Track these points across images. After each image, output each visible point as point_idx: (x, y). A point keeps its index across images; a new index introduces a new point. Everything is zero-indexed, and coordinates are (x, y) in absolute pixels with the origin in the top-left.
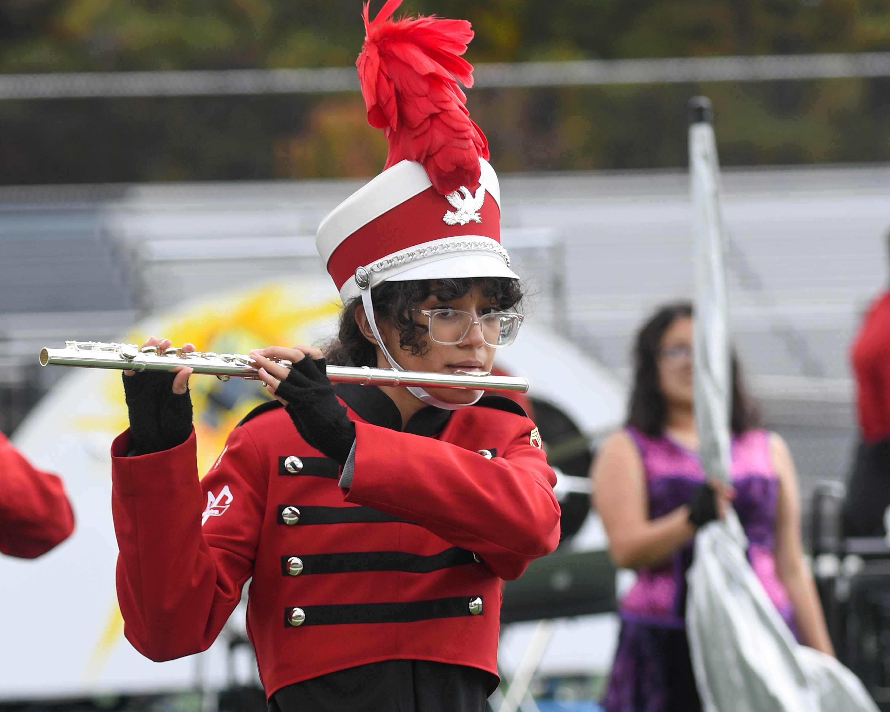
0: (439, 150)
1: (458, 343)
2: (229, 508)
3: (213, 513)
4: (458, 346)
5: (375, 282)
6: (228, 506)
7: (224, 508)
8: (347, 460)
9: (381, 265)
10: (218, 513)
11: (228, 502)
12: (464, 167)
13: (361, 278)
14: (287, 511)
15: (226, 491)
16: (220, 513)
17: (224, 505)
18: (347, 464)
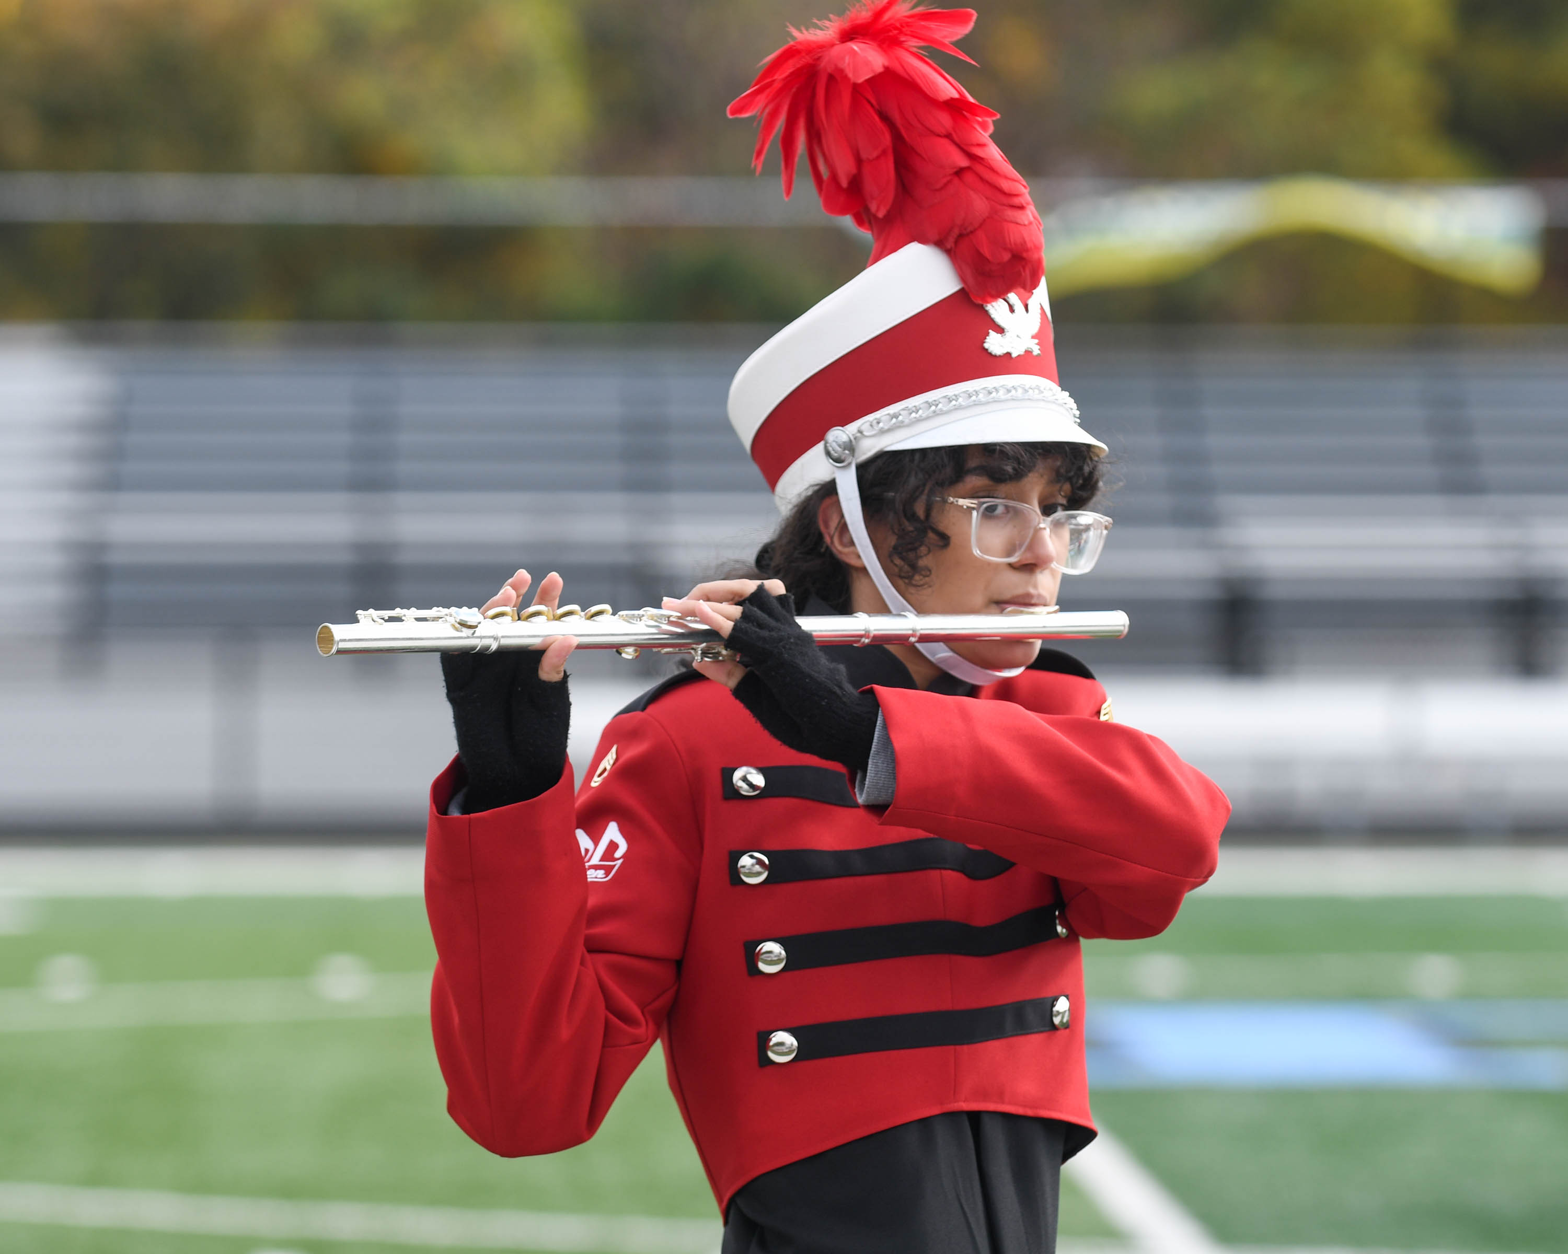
0: (981, 226)
1: (1013, 560)
2: (622, 864)
3: (594, 876)
4: (1011, 566)
5: (864, 454)
6: (620, 862)
7: (615, 866)
8: (872, 752)
9: (878, 423)
10: (604, 876)
11: (618, 854)
12: (1025, 255)
13: (839, 446)
14: (746, 861)
15: (612, 832)
16: (607, 874)
17: (614, 861)
18: (873, 758)
